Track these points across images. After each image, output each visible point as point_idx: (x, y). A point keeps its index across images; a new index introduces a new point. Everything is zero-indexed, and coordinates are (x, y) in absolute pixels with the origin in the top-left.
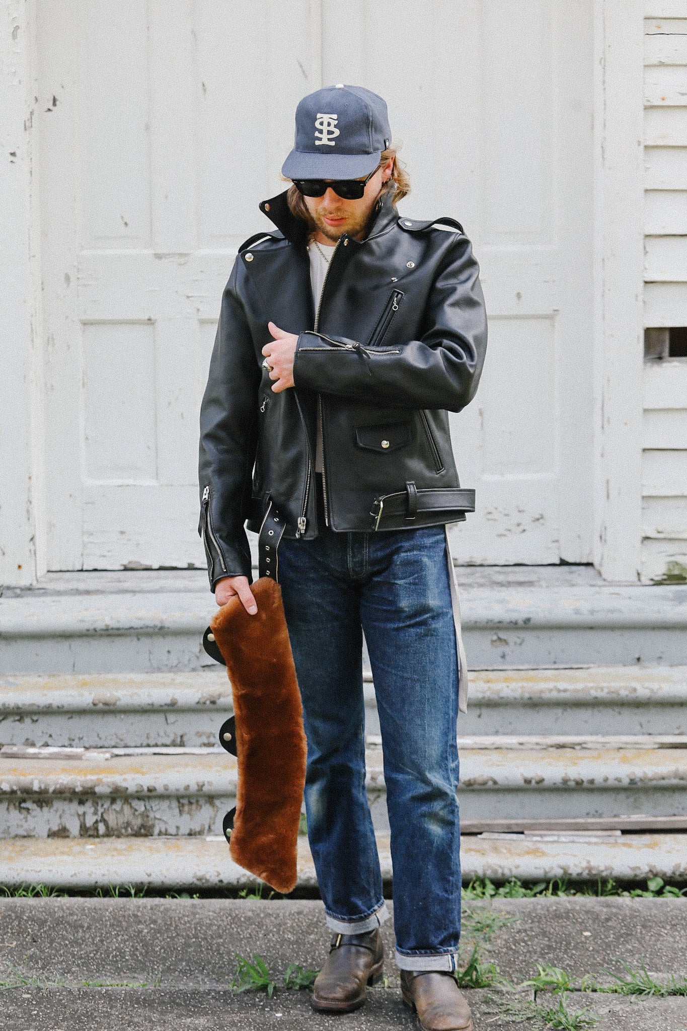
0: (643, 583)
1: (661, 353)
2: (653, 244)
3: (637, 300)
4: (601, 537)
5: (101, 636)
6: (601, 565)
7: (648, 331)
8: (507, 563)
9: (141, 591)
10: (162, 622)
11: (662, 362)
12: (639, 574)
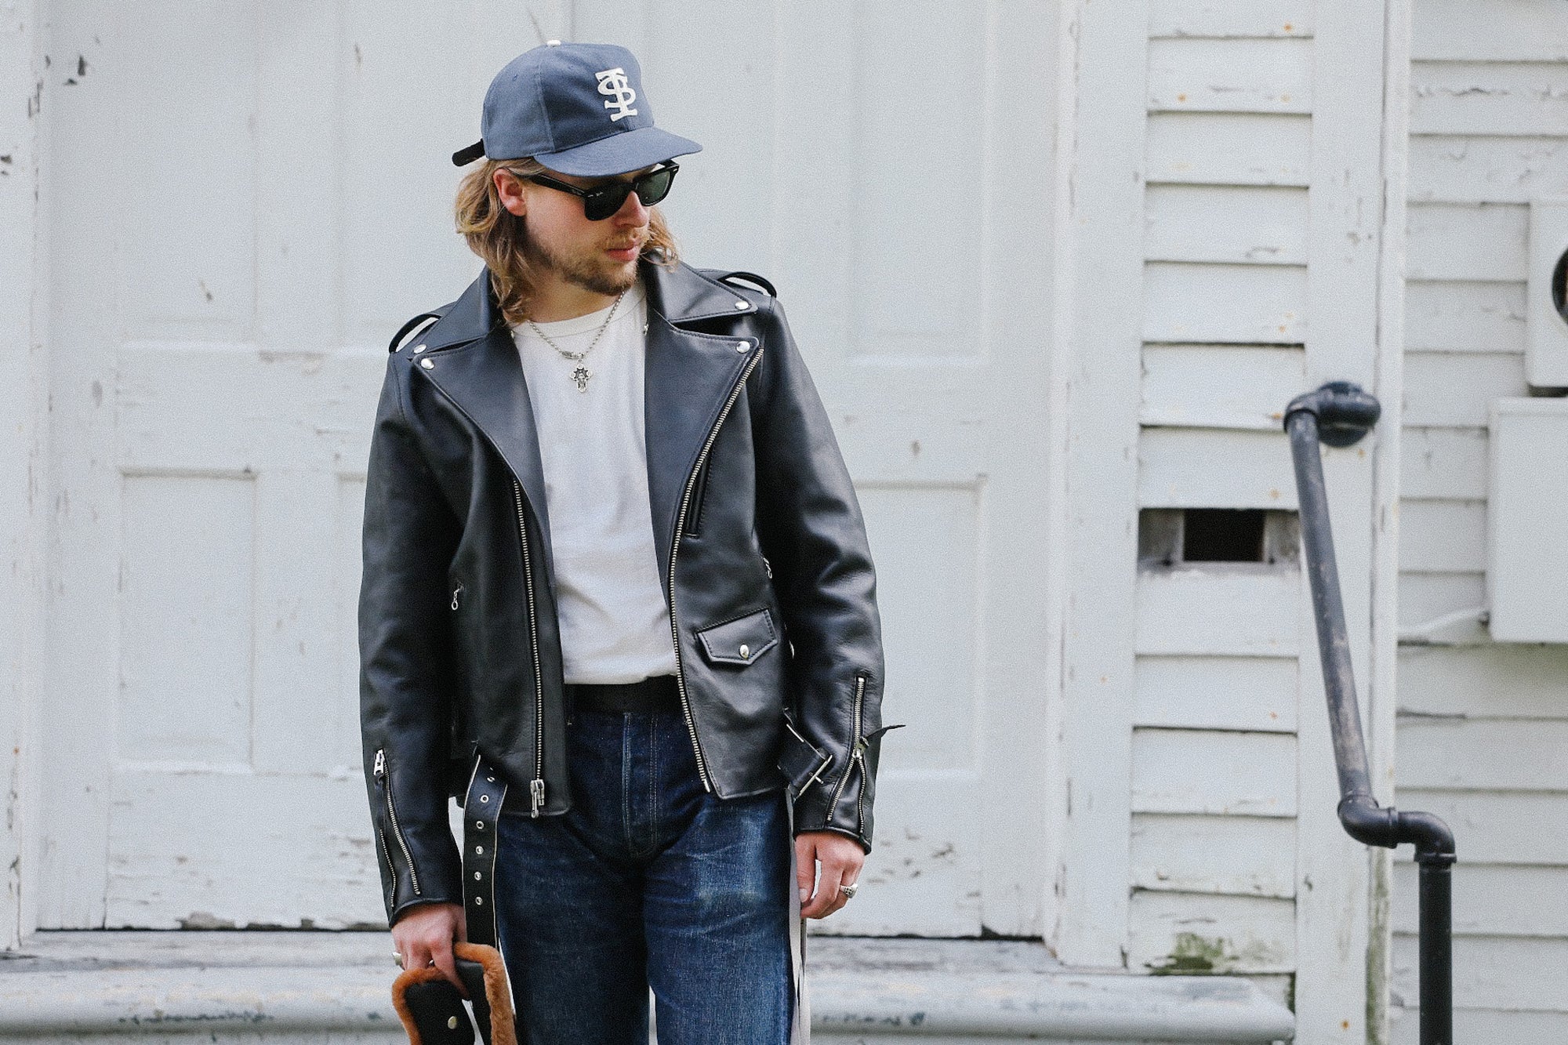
0: (1132, 971)
1: (1168, 554)
2: (1155, 356)
3: (1126, 457)
4: (1056, 888)
5: (146, 1032)
6: (1055, 936)
7: (1146, 515)
8: (886, 933)
9: (217, 965)
10: (259, 1006)
11: (1172, 571)
12: (1124, 955)
